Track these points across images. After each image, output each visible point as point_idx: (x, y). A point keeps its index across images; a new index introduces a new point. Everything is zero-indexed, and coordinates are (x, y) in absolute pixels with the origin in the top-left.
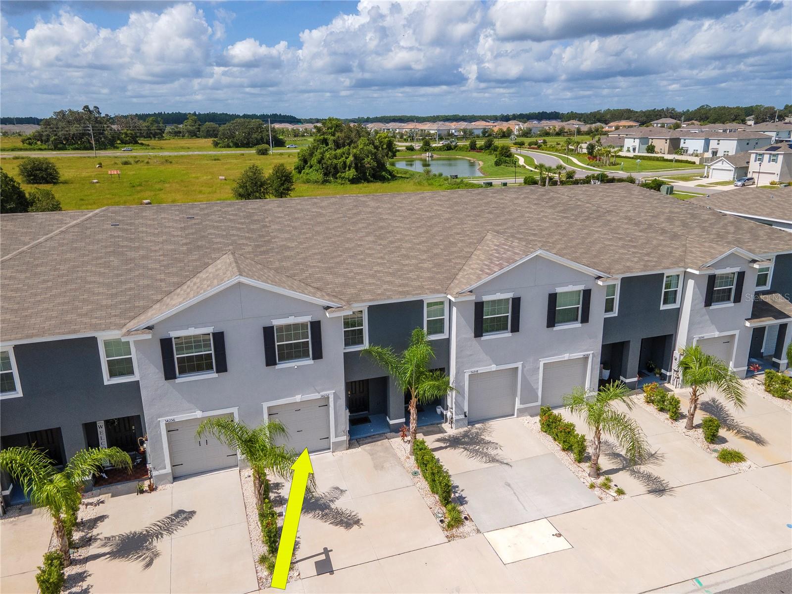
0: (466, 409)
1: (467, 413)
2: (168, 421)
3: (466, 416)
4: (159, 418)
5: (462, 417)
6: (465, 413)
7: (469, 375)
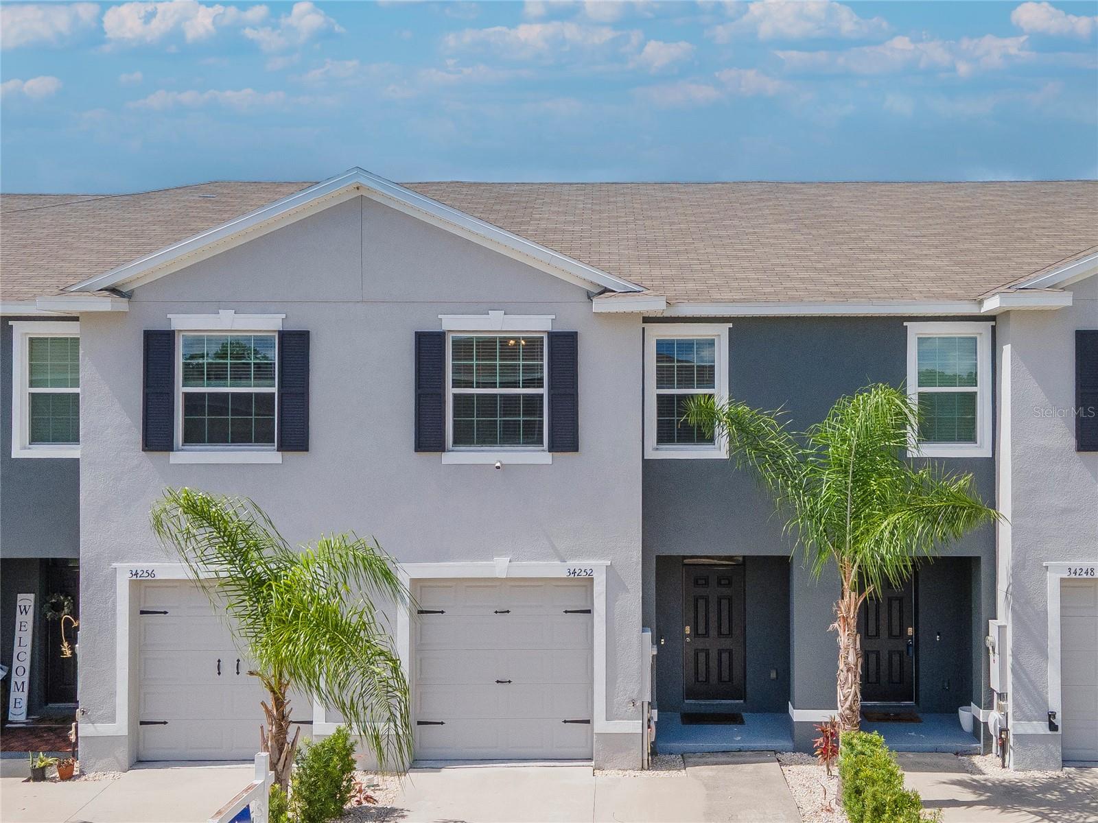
0: (1055, 702)
1: (1059, 716)
2: (136, 574)
3: (1053, 727)
4: (116, 560)
5: (1042, 728)
6: (1052, 715)
7: (1062, 580)
